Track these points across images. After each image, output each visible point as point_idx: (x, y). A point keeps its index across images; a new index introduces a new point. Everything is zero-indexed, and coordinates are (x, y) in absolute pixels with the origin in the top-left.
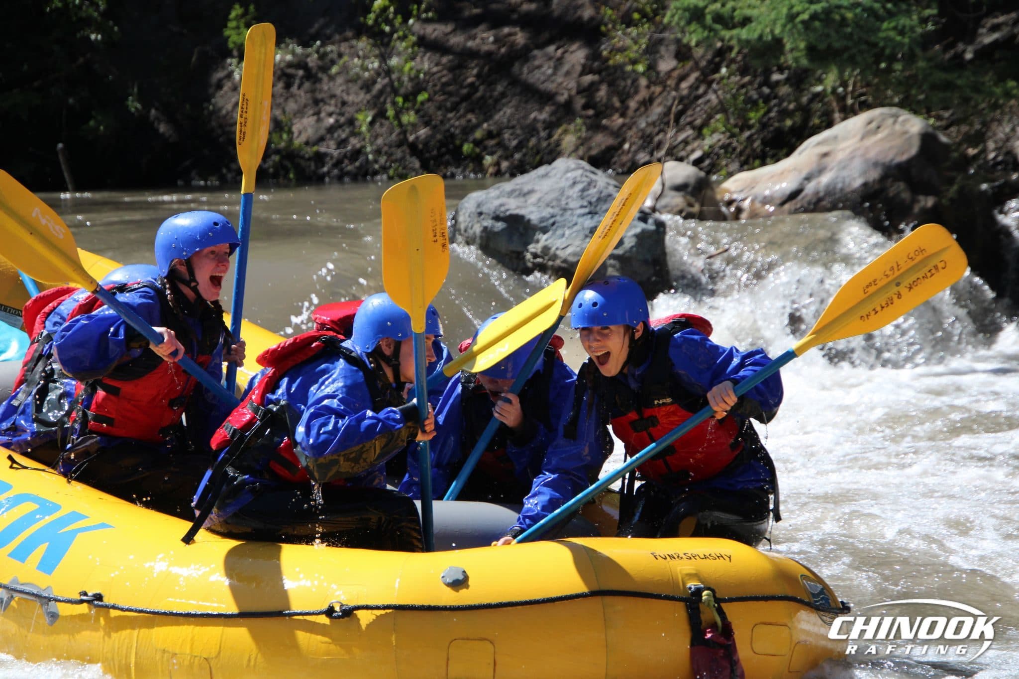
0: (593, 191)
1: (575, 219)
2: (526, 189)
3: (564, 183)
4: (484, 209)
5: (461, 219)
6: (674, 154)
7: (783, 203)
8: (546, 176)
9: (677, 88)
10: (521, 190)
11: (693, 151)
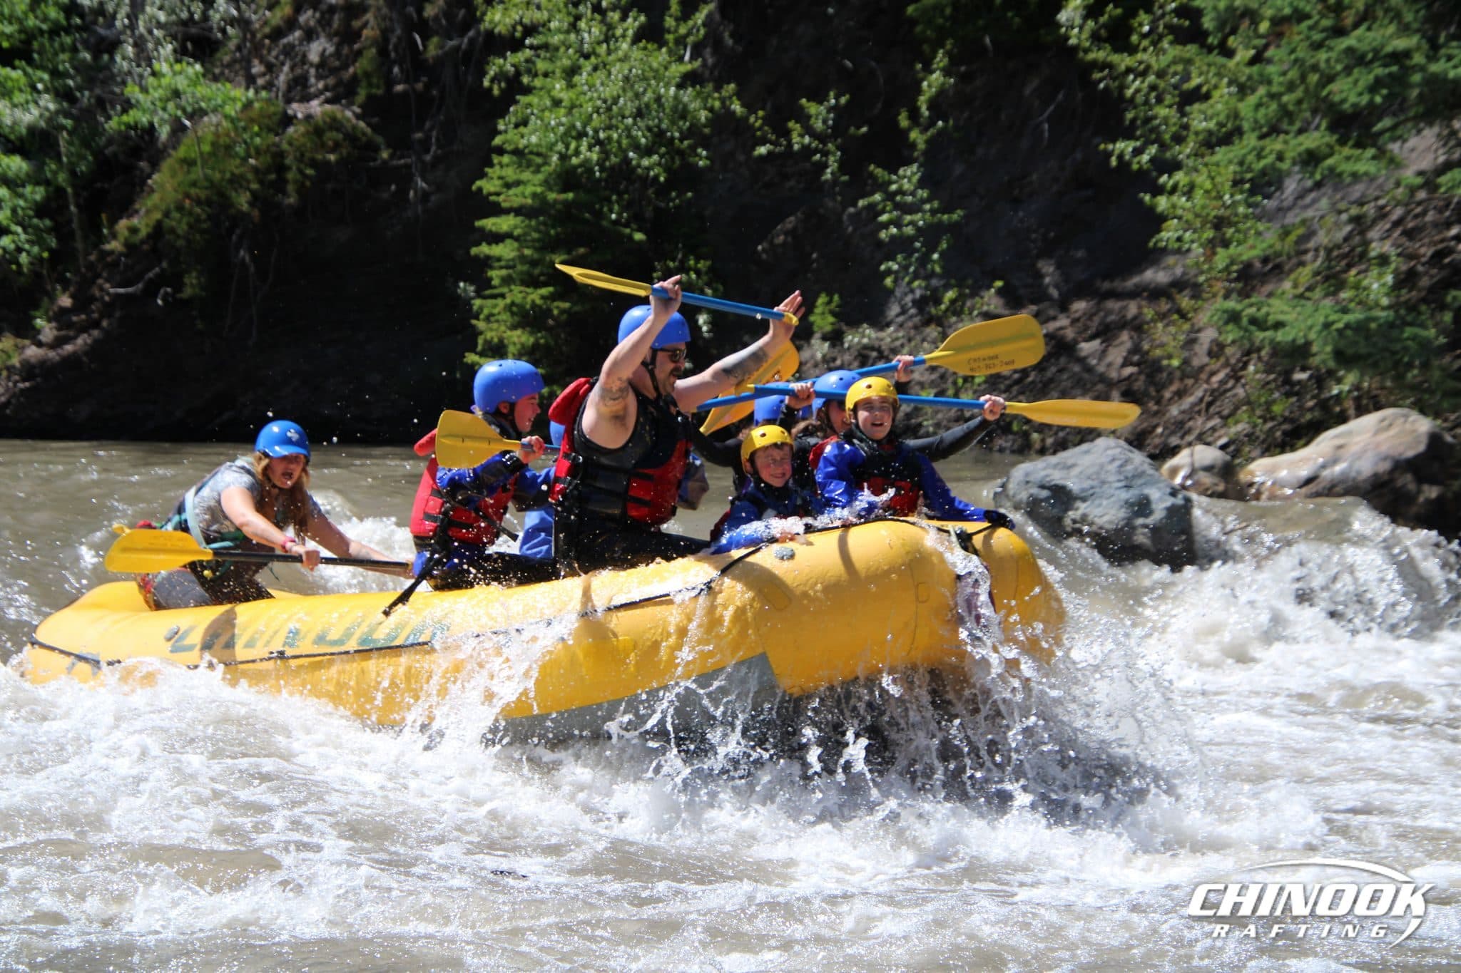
0: (1129, 467)
1: (1112, 491)
2: (1070, 462)
3: (1104, 460)
4: (1031, 478)
5: (1010, 485)
6: (1201, 439)
7: (1300, 487)
8: (1087, 452)
9: (1207, 381)
10: (1065, 463)
11: (1219, 437)
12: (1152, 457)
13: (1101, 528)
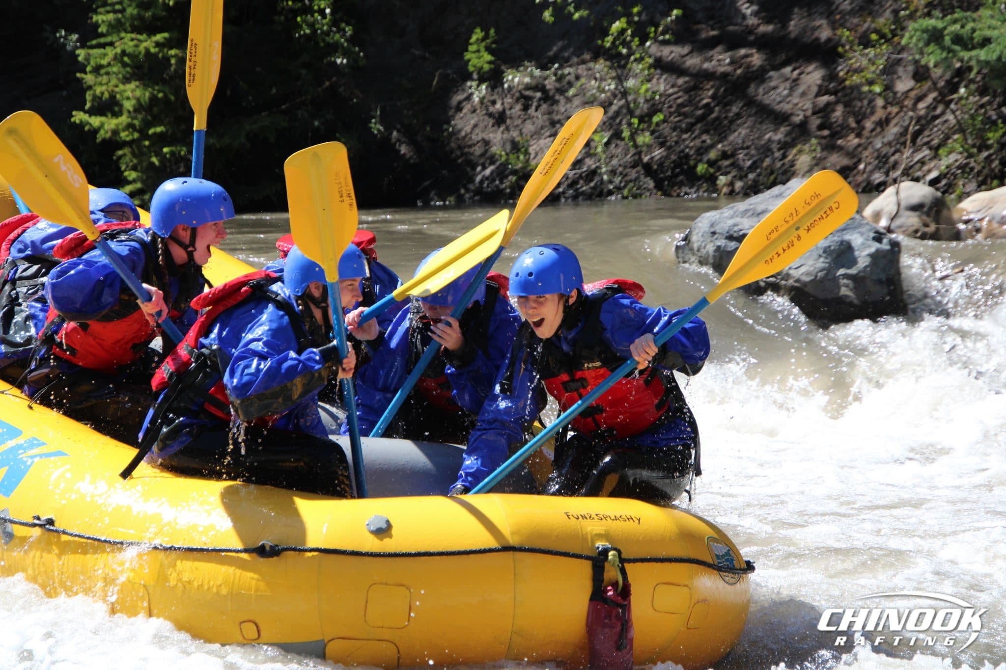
2: (760, 208)
4: (718, 229)
5: (694, 238)
6: (909, 174)
8: (779, 195)
9: (914, 108)
10: (754, 209)
11: (930, 171)
13: (797, 281)
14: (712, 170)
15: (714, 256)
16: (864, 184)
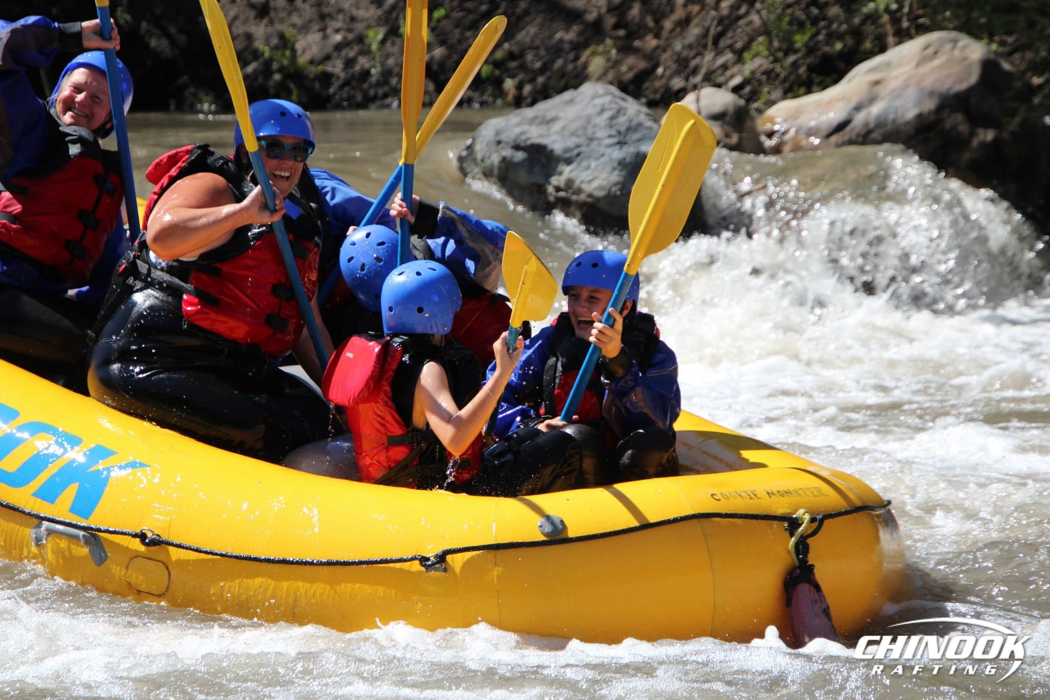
0: (622, 119)
1: (602, 149)
2: (549, 115)
3: (591, 110)
4: (503, 137)
5: (477, 147)
6: (711, 80)
7: (829, 135)
8: (571, 102)
9: (716, 7)
10: (544, 117)
11: (732, 77)
12: (651, 104)
13: (590, 196)
14: (497, 72)
15: (500, 168)
16: (662, 90)
